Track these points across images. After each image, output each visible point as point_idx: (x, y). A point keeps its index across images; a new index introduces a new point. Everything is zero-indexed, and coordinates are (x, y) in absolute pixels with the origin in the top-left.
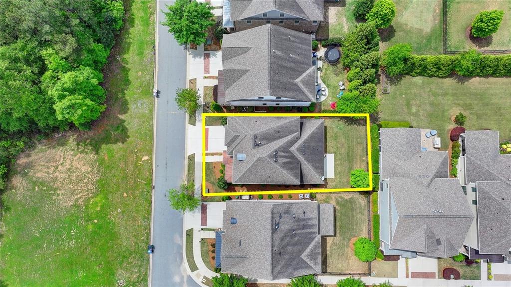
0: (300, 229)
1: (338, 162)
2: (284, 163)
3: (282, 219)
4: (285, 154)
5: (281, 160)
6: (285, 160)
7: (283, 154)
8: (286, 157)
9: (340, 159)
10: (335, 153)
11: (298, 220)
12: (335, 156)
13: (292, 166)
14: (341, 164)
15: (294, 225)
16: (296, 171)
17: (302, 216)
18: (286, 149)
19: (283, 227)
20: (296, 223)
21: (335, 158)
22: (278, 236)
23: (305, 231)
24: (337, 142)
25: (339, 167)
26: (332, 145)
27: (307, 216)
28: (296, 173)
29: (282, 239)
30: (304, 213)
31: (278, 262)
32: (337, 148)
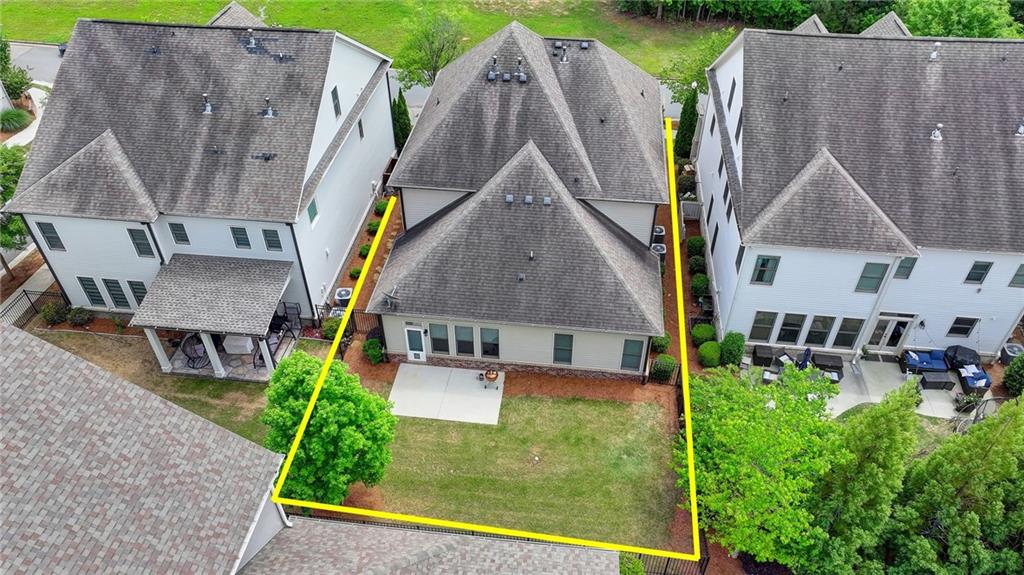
0: (212, 137)
1: (454, 439)
2: (478, 114)
3: (271, 63)
4: (513, 119)
5: (491, 99)
6: (491, 115)
7: (515, 108)
8: (502, 123)
9: (466, 444)
10: (502, 427)
11: (248, 128)
12: (487, 427)
13: (465, 148)
14: (443, 448)
15: (233, 110)
16: (443, 168)
17: (258, 145)
18: (534, 123)
19: (241, 67)
20: (238, 120)
21: (476, 426)
22: (217, 46)
23: (197, 155)
24: (551, 444)
25: (431, 437)
26: (538, 421)
27: (252, 165)
28: (436, 166)
29: (202, 61)
30: (267, 159)
31: (130, 42)
32: (524, 441)
